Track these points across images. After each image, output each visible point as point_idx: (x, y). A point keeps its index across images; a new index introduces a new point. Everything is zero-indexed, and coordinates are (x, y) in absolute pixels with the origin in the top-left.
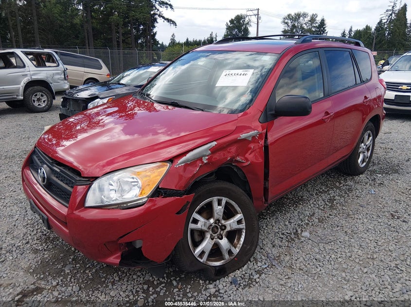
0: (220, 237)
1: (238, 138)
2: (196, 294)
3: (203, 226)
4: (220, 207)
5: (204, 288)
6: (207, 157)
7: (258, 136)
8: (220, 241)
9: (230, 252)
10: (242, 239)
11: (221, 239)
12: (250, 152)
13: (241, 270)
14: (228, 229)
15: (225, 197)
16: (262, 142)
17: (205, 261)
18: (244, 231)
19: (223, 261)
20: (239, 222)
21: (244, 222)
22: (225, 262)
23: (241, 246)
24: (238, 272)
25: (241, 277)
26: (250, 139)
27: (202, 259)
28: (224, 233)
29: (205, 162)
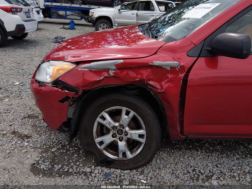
0: (121, 139)
1: (150, 64)
2: (81, 165)
3: (107, 124)
4: (127, 117)
5: (90, 165)
6: (114, 71)
7: (179, 68)
8: (119, 142)
9: (124, 154)
10: (139, 151)
11: (121, 141)
12: (166, 81)
13: (122, 171)
14: (129, 136)
15: (133, 111)
16: (182, 76)
17: (102, 149)
18: (143, 145)
19: (116, 157)
20: (141, 136)
21: (145, 138)
22: (118, 159)
23: (136, 155)
24: (119, 171)
25: (117, 175)
26: (169, 69)
27: (100, 146)
28: (125, 138)
29: (112, 74)
